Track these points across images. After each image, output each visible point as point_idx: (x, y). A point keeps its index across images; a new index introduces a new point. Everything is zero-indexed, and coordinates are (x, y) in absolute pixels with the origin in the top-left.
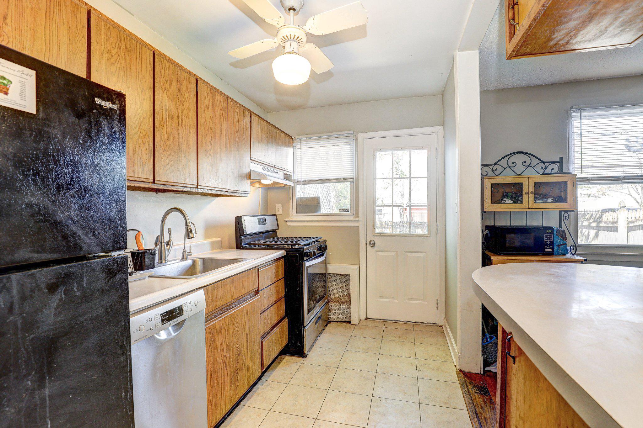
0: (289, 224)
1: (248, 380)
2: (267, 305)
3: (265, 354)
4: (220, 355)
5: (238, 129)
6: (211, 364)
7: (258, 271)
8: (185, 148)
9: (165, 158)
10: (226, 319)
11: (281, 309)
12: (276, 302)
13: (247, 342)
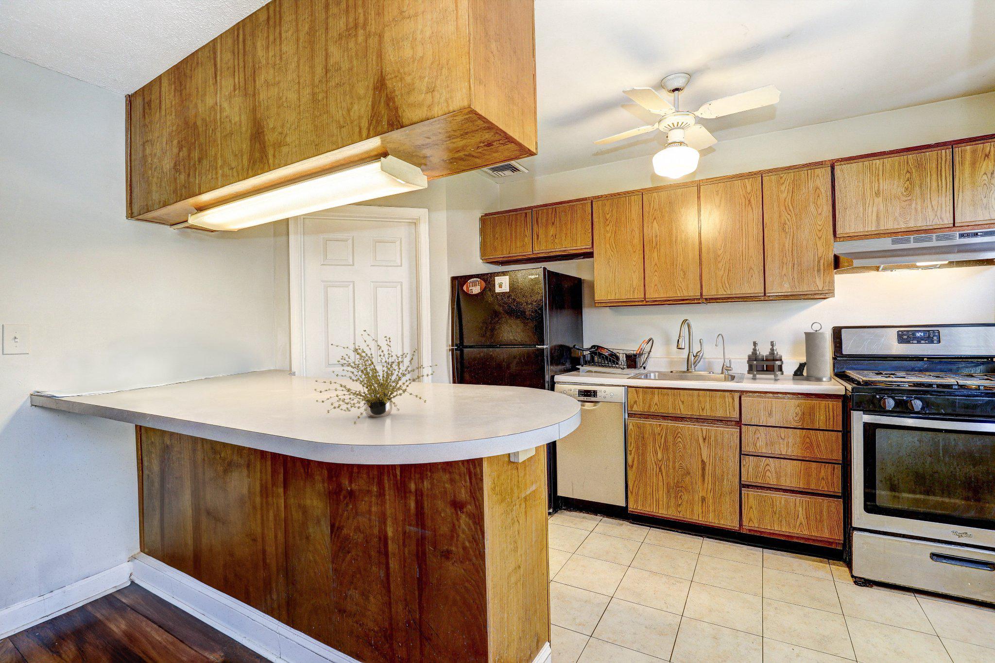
1: (704, 514)
2: (764, 450)
3: (746, 507)
4: (652, 455)
5: (792, 205)
6: (639, 456)
7: (740, 398)
8: (681, 262)
9: (656, 277)
10: (662, 426)
11: (823, 478)
12: (802, 459)
13: (703, 469)
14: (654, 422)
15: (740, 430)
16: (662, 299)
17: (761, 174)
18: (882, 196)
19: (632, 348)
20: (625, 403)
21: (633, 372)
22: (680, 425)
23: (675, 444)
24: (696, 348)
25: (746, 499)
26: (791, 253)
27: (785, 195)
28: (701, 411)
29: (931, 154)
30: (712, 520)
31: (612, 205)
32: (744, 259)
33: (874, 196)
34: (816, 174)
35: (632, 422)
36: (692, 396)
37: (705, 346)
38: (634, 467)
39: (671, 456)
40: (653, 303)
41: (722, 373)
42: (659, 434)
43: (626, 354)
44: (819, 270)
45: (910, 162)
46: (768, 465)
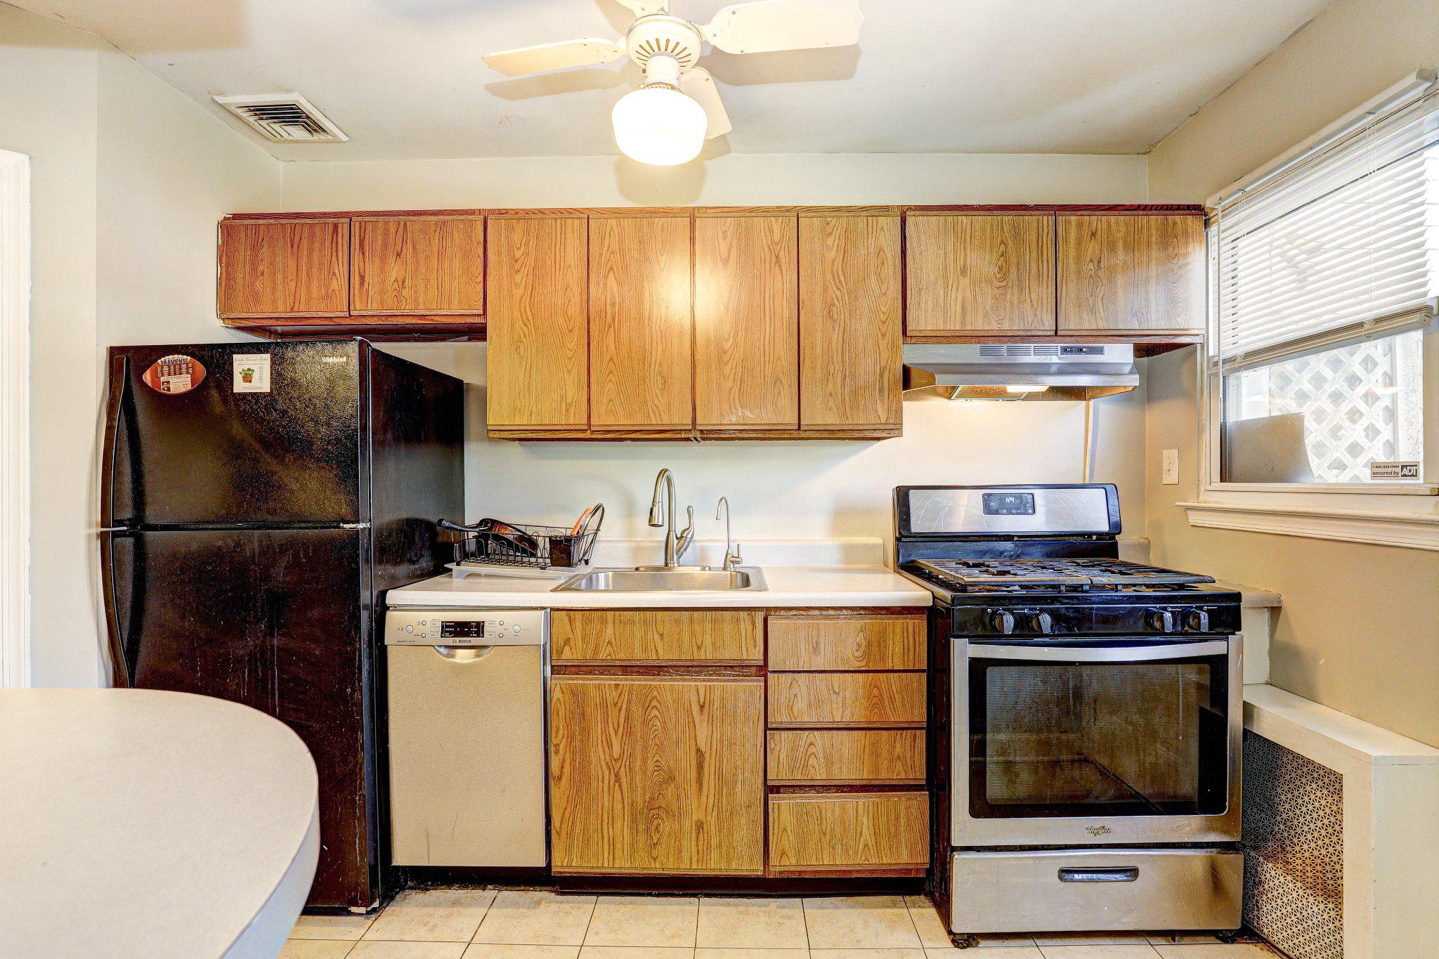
0: (1194, 518)
1: (701, 855)
2: (807, 718)
3: (776, 831)
4: (601, 750)
5: (844, 274)
6: (574, 753)
7: (766, 620)
8: (658, 358)
9: (610, 385)
10: (621, 687)
11: (899, 758)
12: (865, 726)
13: (700, 767)
14: (607, 681)
15: (766, 681)
16: (626, 428)
17: (797, 214)
18: (969, 277)
19: (563, 524)
20: (545, 645)
21: (562, 574)
22: (653, 682)
23: (645, 723)
24: (680, 524)
25: (776, 815)
26: (840, 357)
27: (833, 254)
28: (695, 652)
29: (1031, 220)
30: (714, 866)
31: (527, 232)
32: (767, 362)
33: (959, 274)
34: (879, 225)
35: (559, 685)
36: (678, 622)
37: (696, 520)
38: (564, 780)
39: (638, 749)
40: (605, 436)
41: (725, 569)
42: (615, 705)
43: (550, 538)
44: (881, 390)
45: (1005, 227)
46: (811, 744)
